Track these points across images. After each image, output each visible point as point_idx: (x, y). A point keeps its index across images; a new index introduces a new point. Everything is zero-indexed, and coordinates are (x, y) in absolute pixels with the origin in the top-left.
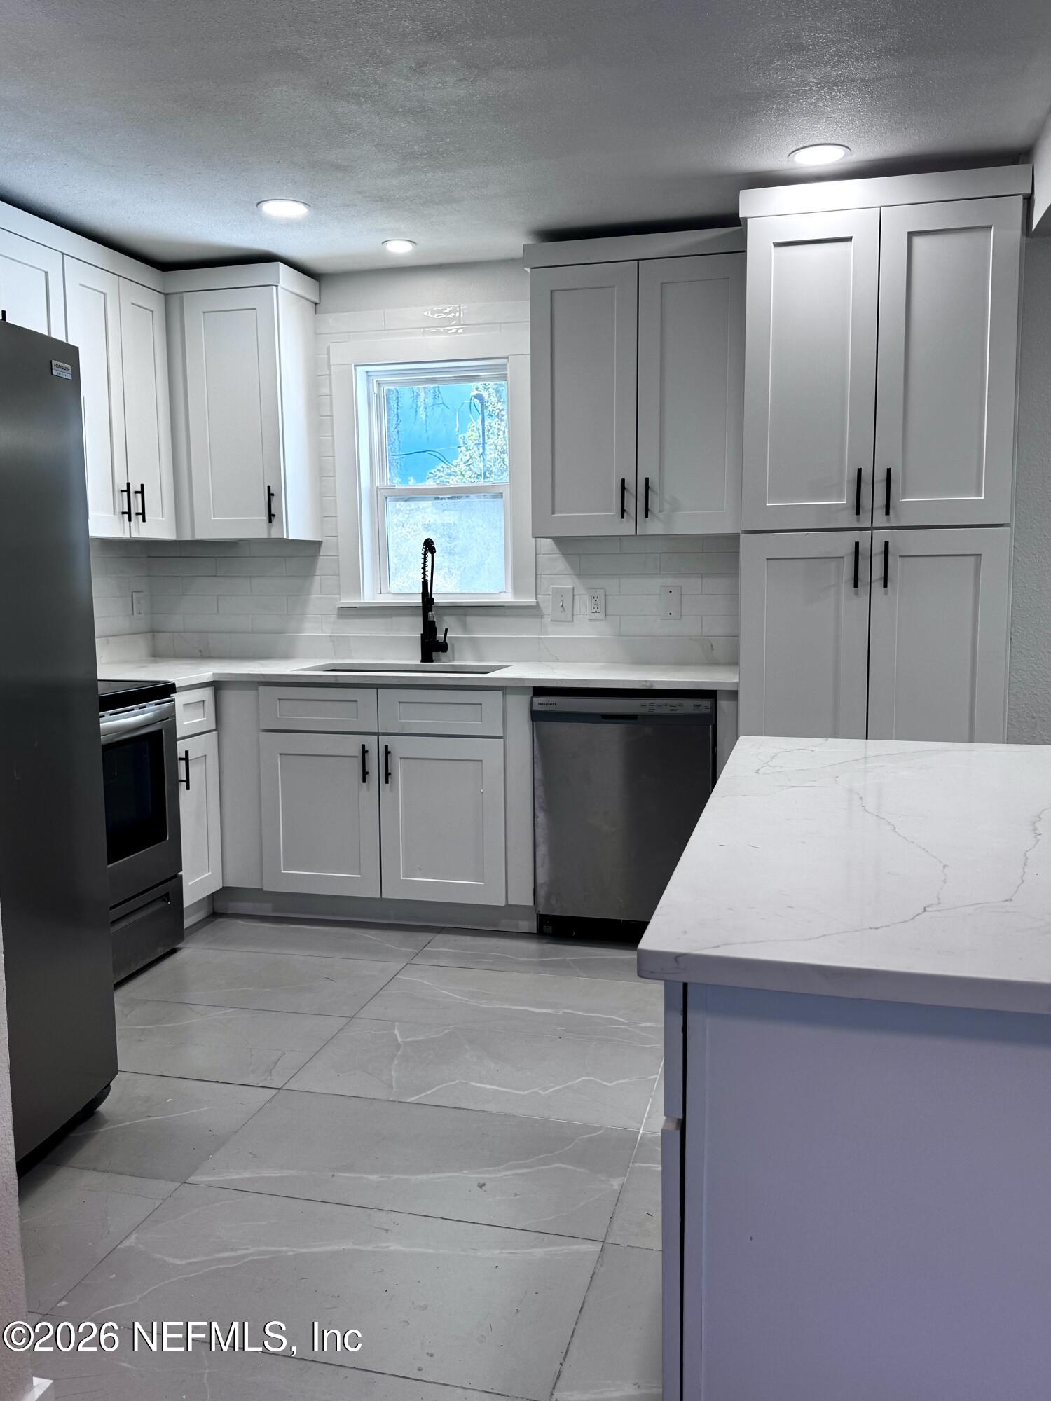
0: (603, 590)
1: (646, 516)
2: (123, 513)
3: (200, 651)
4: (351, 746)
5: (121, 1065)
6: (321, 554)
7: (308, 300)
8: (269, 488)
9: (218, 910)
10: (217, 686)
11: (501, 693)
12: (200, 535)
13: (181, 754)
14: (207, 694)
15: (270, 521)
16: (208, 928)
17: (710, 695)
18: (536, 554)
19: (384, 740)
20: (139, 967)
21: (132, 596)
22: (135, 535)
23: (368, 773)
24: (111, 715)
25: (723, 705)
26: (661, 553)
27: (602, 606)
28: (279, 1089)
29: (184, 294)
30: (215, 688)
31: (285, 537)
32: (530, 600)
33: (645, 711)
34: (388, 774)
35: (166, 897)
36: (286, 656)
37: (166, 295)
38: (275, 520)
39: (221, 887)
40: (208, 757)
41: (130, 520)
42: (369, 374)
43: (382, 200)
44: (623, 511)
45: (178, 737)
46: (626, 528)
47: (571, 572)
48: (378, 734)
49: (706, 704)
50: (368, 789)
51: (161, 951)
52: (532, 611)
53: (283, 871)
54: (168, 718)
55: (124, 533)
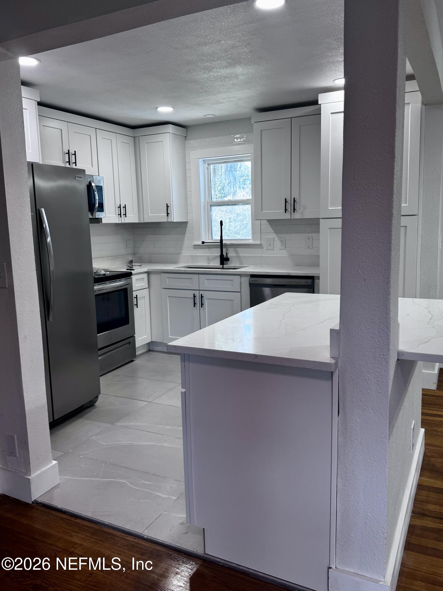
0: (284, 238)
1: (294, 212)
2: (119, 215)
3: (149, 260)
4: (190, 294)
5: (101, 392)
6: (188, 226)
7: (183, 136)
8: (167, 204)
9: (151, 349)
10: (148, 273)
11: (239, 276)
12: (146, 221)
13: (134, 296)
14: (145, 276)
15: (167, 216)
16: (146, 354)
17: (312, 278)
18: (261, 225)
19: (201, 292)
20: (120, 365)
21: (127, 242)
22: (123, 222)
23: (196, 304)
24: (109, 282)
25: (316, 281)
26: (305, 224)
27: (284, 243)
28: (150, 402)
29: (140, 137)
30: (148, 274)
31: (173, 221)
32: (258, 242)
33: (288, 283)
34: (202, 304)
35: (129, 343)
36: (175, 262)
37: (134, 137)
38: (169, 215)
39: (151, 341)
40: (145, 297)
41: (121, 217)
42: (205, 161)
43: (196, 105)
44: (286, 210)
45: (133, 290)
46: (287, 216)
47: (273, 231)
48: (199, 290)
49: (310, 281)
50: (196, 309)
51: (127, 361)
52: (259, 246)
53: (170, 337)
54: (129, 284)
55: (119, 221)
